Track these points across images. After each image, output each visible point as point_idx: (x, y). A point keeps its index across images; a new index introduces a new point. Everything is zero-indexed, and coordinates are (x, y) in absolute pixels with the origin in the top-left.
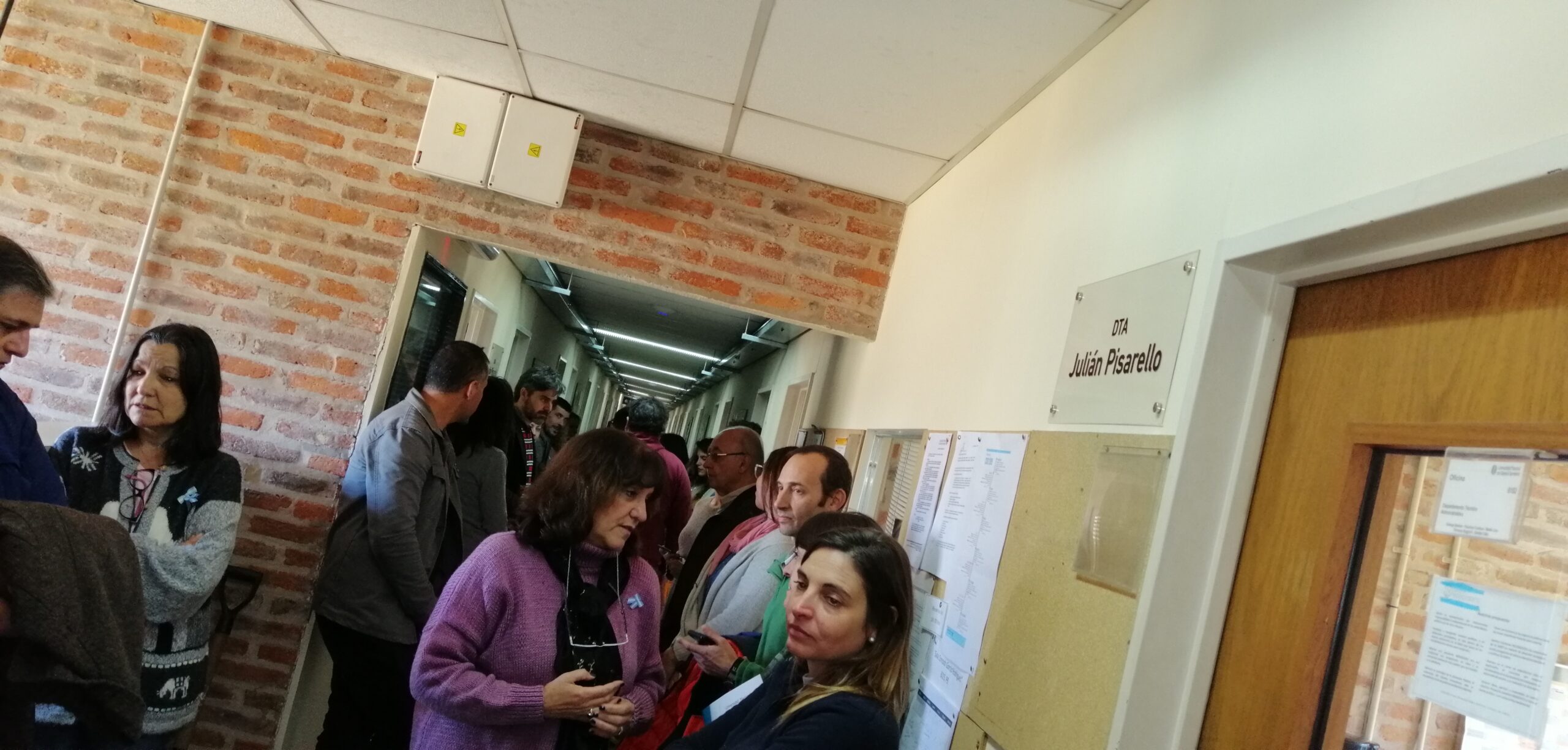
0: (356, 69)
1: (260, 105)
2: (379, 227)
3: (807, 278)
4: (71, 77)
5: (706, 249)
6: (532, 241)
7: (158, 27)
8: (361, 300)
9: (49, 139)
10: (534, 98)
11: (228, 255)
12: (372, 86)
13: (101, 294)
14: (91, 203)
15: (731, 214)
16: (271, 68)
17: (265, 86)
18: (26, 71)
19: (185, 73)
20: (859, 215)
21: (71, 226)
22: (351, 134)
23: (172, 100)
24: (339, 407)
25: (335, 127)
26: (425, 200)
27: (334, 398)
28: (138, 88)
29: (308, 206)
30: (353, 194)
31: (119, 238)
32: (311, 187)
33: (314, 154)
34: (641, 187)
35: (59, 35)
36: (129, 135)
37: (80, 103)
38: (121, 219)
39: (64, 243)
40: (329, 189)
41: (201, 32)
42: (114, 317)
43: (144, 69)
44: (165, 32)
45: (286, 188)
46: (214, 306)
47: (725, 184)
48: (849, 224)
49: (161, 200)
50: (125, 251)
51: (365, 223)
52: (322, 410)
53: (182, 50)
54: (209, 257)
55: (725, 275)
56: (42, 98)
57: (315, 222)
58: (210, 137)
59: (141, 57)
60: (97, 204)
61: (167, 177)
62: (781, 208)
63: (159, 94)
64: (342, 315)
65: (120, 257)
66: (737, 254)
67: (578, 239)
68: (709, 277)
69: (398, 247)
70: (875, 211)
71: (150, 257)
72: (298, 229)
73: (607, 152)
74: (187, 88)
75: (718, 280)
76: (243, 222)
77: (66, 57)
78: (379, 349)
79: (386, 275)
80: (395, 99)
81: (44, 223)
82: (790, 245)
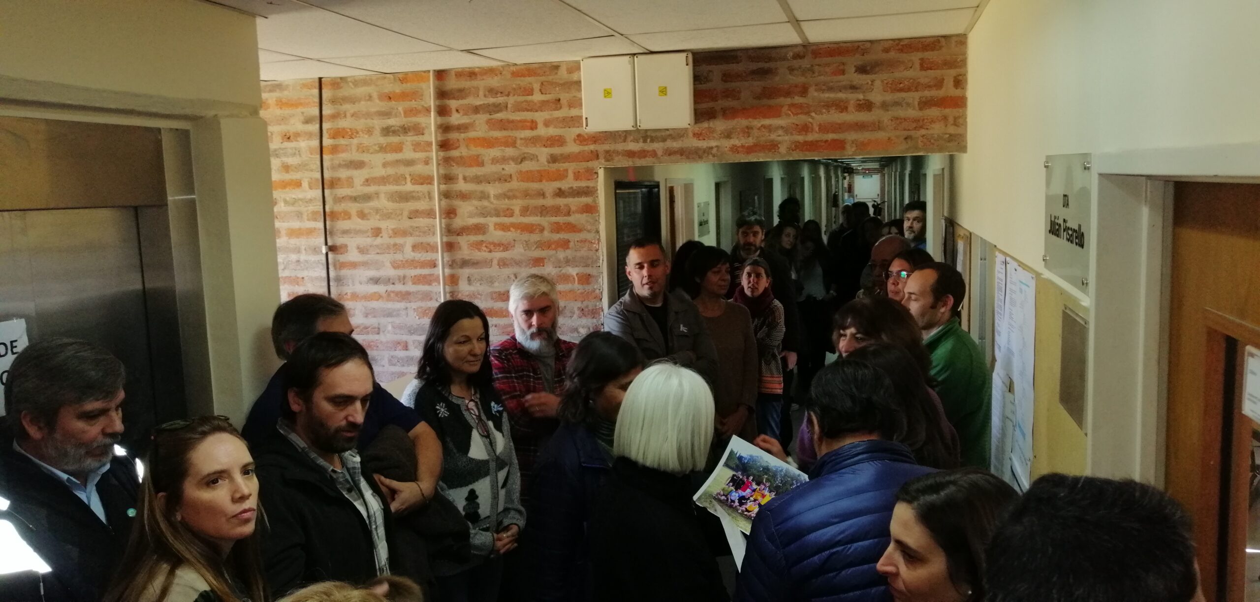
0: (530, 70)
1: (478, 116)
2: (577, 177)
3: (897, 119)
4: (366, 136)
5: (810, 120)
6: (682, 155)
7: (404, 85)
8: (580, 231)
9: (367, 180)
10: (652, 53)
11: (490, 224)
12: (543, 78)
13: (426, 271)
14: (402, 214)
15: (824, 87)
16: (477, 89)
17: (478, 102)
18: (342, 141)
19: (428, 110)
20: (928, 55)
21: (396, 233)
22: (540, 117)
23: (426, 131)
24: (587, 307)
25: (528, 116)
26: (601, 148)
27: (582, 302)
28: (405, 130)
29: (528, 176)
30: (554, 159)
31: (424, 232)
32: (527, 162)
33: (521, 139)
34: (748, 89)
35: (352, 111)
36: (409, 163)
37: (377, 152)
38: (421, 219)
39: (395, 245)
40: (538, 160)
41: (429, 80)
42: (436, 284)
43: (405, 117)
44: (408, 87)
45: (511, 168)
46: (491, 260)
47: (812, 66)
48: (921, 65)
49: (440, 200)
50: (429, 239)
51: (567, 176)
52: (577, 312)
53: (422, 95)
54: (479, 229)
55: (831, 136)
56: (356, 156)
57: (535, 186)
58: (456, 148)
59: (400, 109)
60: (406, 214)
61: (439, 184)
62: (862, 70)
63: (418, 130)
64: (571, 244)
65: (429, 244)
66: (836, 117)
67: (713, 143)
68: (817, 141)
69: (593, 187)
70: (941, 47)
71: (445, 239)
72: (526, 194)
73: (717, 70)
74: (432, 121)
75: (826, 141)
76: (492, 199)
77: (360, 124)
78: (601, 261)
79: (590, 209)
80: (561, 82)
81: (381, 235)
82: (876, 97)
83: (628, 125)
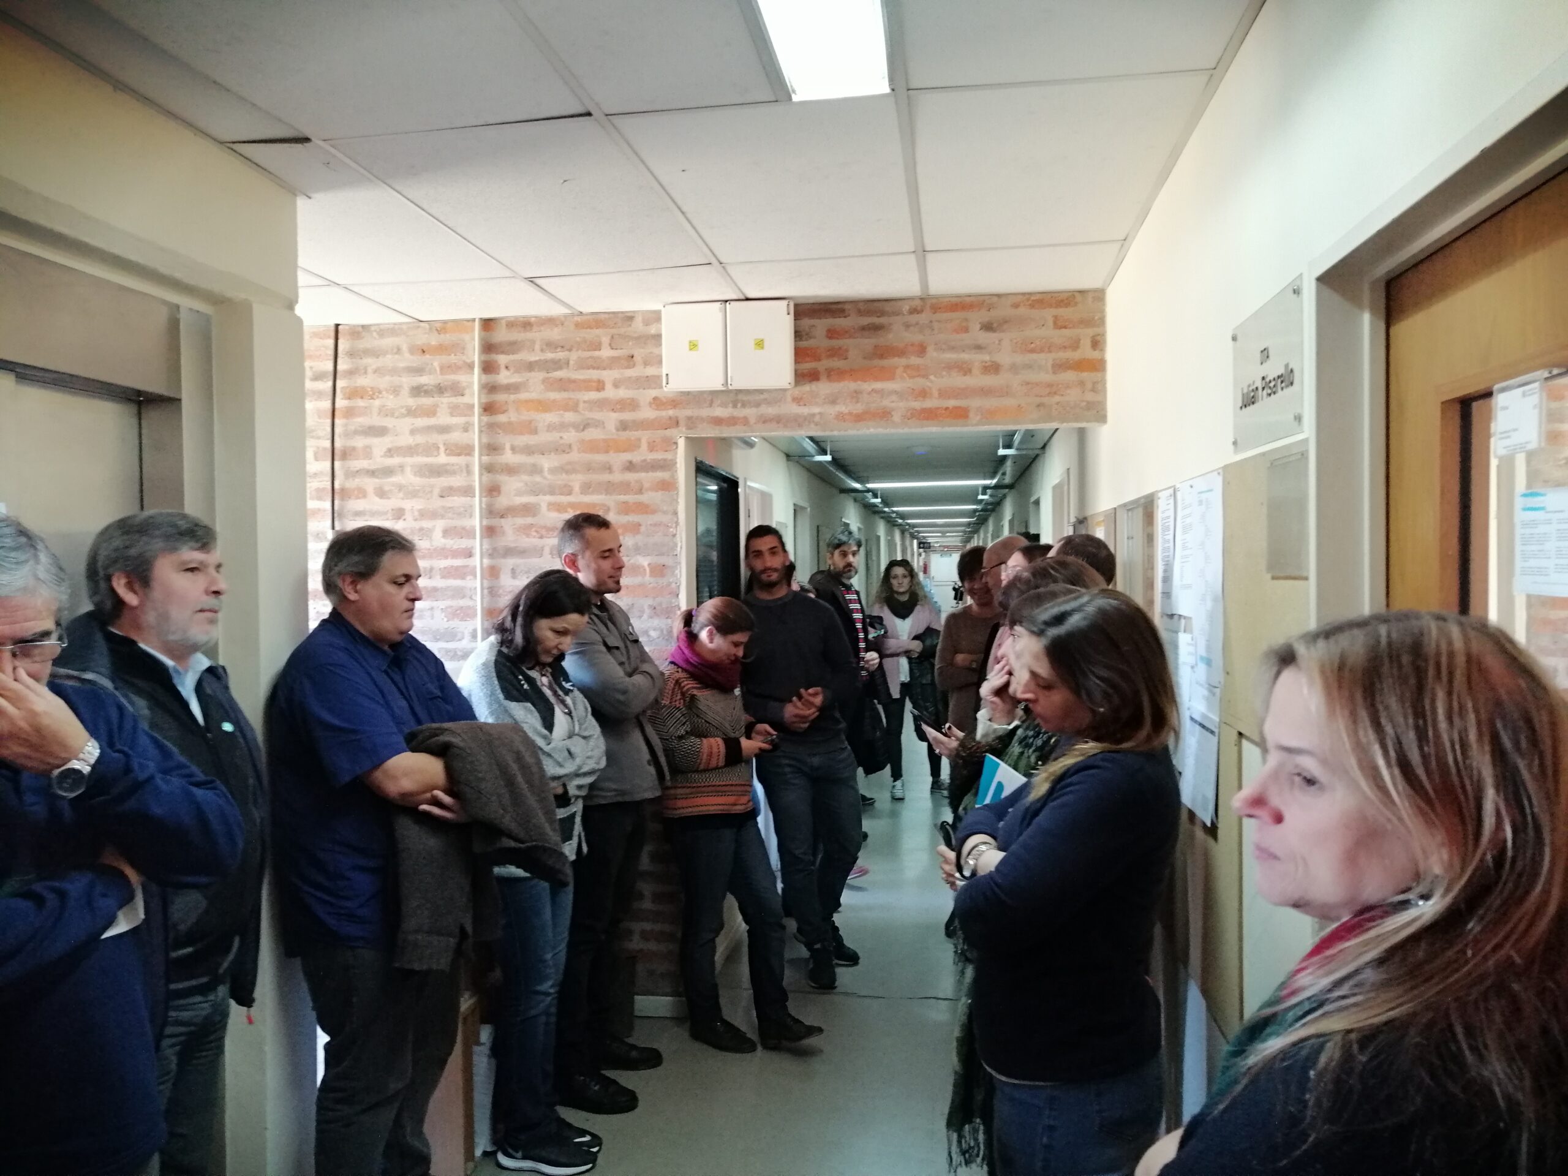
0: (598, 321)
1: (533, 374)
2: (652, 448)
3: (1028, 383)
4: (392, 397)
5: (929, 384)
6: (778, 422)
7: (442, 336)
8: (654, 512)
9: (389, 450)
10: (747, 299)
11: (542, 504)
12: (614, 331)
13: (458, 562)
14: (431, 492)
15: (944, 347)
16: (533, 342)
17: (533, 358)
18: (360, 403)
19: (471, 366)
20: (1062, 312)
21: (423, 514)
22: (609, 376)
23: (467, 392)
24: (660, 604)
25: (594, 374)
26: (682, 413)
27: (654, 598)
28: (440, 390)
29: (592, 447)
30: (624, 426)
31: (459, 514)
32: (590, 429)
33: (585, 402)
34: (857, 347)
35: (374, 367)
36: (444, 429)
37: (403, 416)
38: (456, 498)
39: (421, 529)
40: (604, 428)
41: (473, 330)
42: (471, 577)
43: (442, 374)
44: (447, 338)
45: (570, 436)
46: (542, 548)
47: (931, 322)
48: (1055, 323)
49: (481, 475)
50: (466, 523)
51: (639, 447)
52: (647, 611)
53: (464, 349)
54: (528, 510)
55: (952, 403)
56: (377, 421)
57: (600, 458)
58: (504, 412)
59: (436, 364)
60: (436, 492)
61: (481, 455)
62: (988, 327)
63: (457, 390)
64: (643, 529)
65: (464, 528)
66: (958, 381)
67: (816, 410)
68: (938, 408)
69: (671, 460)
70: (1076, 304)
71: (485, 523)
72: (589, 468)
73: (821, 325)
74: (476, 378)
75: (947, 409)
76: (546, 474)
77: (384, 382)
78: (679, 549)
79: (668, 486)
80: (636, 335)
81: (403, 517)
82: (1005, 358)
83: (717, 385)
